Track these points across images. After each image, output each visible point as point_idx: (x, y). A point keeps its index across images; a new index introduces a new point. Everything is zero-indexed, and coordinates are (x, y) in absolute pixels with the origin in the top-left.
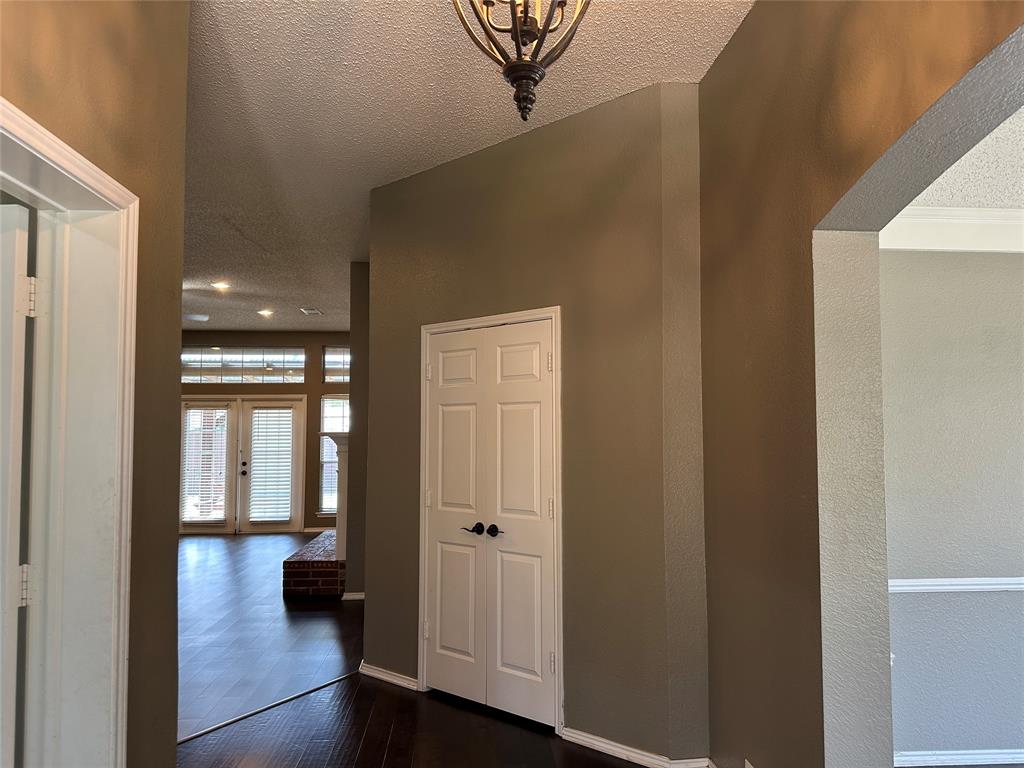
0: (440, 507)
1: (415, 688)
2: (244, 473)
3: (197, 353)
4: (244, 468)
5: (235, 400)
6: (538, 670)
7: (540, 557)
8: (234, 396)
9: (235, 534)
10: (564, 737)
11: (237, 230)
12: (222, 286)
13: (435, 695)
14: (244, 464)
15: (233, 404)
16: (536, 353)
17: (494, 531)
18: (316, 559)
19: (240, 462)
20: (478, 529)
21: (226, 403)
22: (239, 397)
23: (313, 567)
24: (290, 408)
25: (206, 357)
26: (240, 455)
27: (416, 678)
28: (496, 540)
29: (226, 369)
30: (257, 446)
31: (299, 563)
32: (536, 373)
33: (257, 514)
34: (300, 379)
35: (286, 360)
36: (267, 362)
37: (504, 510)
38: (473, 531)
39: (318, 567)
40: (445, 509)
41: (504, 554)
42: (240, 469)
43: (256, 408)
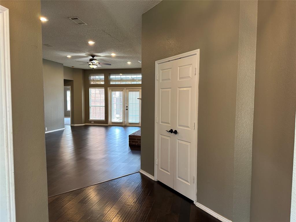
0: (160, 123)
1: (153, 179)
2: (127, 109)
3: (114, 76)
4: (127, 108)
5: (124, 89)
6: (189, 180)
7: (190, 143)
8: (124, 88)
9: (125, 126)
10: (196, 205)
11: (109, 35)
12: (113, 55)
13: (159, 183)
14: (127, 107)
15: (124, 90)
16: (191, 68)
17: (176, 132)
18: (138, 135)
19: (126, 106)
20: (171, 131)
21: (122, 90)
22: (125, 88)
23: (137, 137)
24: (138, 91)
25: (117, 77)
26: (126, 104)
27: (154, 176)
28: (176, 135)
29: (121, 80)
30: (130, 101)
31: (133, 136)
32: (190, 75)
33: (130, 121)
34: (140, 83)
35: (137, 77)
36: (132, 78)
37: (179, 125)
38: (169, 132)
39: (138, 138)
40: (161, 124)
41: (179, 140)
42: (126, 108)
43: (130, 91)
